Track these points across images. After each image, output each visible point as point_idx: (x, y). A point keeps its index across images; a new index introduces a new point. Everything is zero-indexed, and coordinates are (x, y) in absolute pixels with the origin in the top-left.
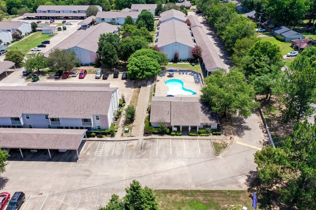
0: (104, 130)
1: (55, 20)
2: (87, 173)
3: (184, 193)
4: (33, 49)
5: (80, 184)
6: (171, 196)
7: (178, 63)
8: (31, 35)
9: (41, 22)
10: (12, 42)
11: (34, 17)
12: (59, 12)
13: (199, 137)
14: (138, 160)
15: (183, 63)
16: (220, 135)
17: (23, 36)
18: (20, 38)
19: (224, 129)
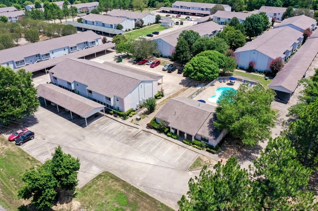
0: (120, 112)
1: (182, 15)
2: (82, 138)
3: (125, 185)
4: (141, 37)
5: (70, 144)
6: (112, 182)
7: (252, 73)
8: (152, 25)
9: (169, 15)
10: (133, 29)
11: (168, 11)
12: (190, 8)
13: (191, 147)
14: (123, 144)
15: (258, 75)
16: (214, 153)
17: (145, 26)
18: (141, 27)
19: (225, 150)
